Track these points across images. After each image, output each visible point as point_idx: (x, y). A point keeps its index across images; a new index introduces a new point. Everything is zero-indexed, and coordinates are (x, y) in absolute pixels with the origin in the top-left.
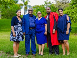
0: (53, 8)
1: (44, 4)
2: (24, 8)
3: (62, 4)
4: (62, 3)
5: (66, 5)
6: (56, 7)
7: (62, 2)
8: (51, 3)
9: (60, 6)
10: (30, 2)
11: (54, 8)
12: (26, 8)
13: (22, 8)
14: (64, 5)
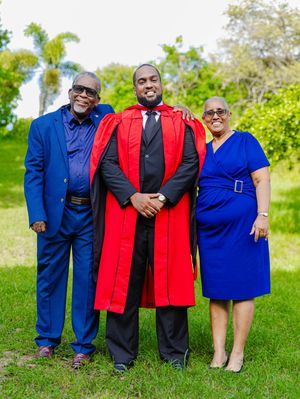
0: (212, 87)
1: (158, 63)
2: (41, 79)
3: (262, 66)
4: (267, 63)
5: (285, 75)
6: (229, 80)
7: (266, 54)
8: (204, 56)
9: (255, 76)
11: (220, 87)
12: (51, 81)
13: (30, 78)
14: (278, 73)
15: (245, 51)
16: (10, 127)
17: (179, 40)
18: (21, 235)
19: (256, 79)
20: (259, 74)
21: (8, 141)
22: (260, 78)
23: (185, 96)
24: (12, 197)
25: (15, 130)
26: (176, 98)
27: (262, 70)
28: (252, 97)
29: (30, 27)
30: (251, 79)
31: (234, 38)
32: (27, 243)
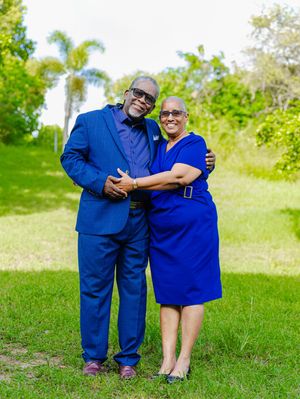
2: (67, 86)
3: (288, 73)
4: (292, 71)
7: (291, 61)
10: (103, 49)
12: (77, 88)
13: (56, 85)
15: (271, 58)
16: (35, 134)
17: (201, 48)
18: (47, 240)
19: (282, 87)
20: (286, 82)
21: (34, 147)
22: (287, 86)
23: (210, 104)
24: (38, 203)
25: (41, 137)
26: (201, 106)
27: (288, 78)
28: (277, 105)
29: (55, 35)
30: (278, 86)
31: (259, 46)
32: (53, 248)
